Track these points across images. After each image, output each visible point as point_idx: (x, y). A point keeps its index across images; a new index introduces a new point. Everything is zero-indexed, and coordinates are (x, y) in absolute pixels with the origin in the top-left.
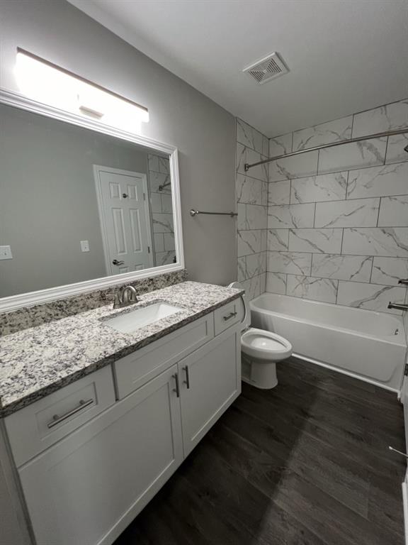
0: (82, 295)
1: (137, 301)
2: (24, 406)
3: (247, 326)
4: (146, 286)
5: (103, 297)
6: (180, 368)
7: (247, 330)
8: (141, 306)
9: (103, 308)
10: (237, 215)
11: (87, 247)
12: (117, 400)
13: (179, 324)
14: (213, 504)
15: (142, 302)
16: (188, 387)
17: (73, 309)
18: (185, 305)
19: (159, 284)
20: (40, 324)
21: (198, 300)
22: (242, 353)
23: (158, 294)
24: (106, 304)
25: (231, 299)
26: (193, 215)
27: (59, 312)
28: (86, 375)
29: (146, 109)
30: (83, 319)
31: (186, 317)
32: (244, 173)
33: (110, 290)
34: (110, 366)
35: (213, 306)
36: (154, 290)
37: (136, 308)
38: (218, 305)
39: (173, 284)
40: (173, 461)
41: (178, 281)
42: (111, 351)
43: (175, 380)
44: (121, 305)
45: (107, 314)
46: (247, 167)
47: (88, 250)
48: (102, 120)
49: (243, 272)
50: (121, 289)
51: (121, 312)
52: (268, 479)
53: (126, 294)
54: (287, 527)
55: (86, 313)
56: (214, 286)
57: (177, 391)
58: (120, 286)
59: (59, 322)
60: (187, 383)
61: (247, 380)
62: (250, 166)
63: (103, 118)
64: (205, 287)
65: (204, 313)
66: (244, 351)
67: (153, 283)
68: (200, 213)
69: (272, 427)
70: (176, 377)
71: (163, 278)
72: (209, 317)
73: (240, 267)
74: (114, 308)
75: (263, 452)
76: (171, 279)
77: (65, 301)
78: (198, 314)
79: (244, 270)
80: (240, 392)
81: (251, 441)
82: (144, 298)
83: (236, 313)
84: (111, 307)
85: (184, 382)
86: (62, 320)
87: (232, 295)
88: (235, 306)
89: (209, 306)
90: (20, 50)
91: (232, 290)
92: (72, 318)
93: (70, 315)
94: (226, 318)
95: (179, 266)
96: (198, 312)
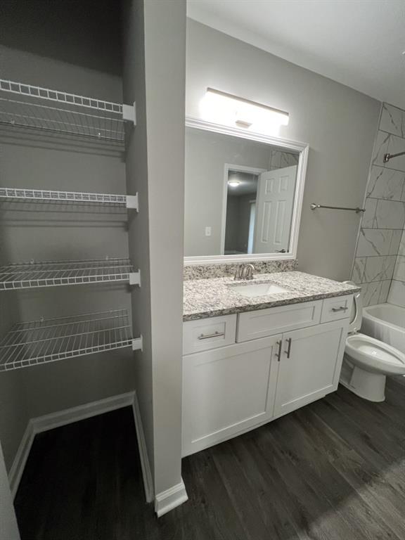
0: (214, 265)
1: (252, 279)
2: (192, 320)
3: (355, 330)
4: (260, 268)
5: (227, 270)
6: (284, 339)
7: (355, 334)
8: (255, 282)
9: (226, 278)
10: (363, 211)
11: (210, 231)
12: (236, 342)
13: (290, 300)
14: (294, 464)
15: (257, 280)
16: (288, 357)
17: (207, 274)
18: (295, 289)
19: (271, 268)
20: (187, 280)
21: (308, 287)
22: (345, 354)
23: (270, 277)
24: (228, 276)
25: (344, 293)
26: (313, 209)
27: (199, 275)
28: (223, 315)
29: (287, 114)
30: (213, 282)
31: (297, 297)
32: (382, 164)
33: (233, 266)
34: (235, 315)
35: (323, 295)
36: (266, 273)
37: (251, 283)
38: (329, 294)
39: (283, 271)
40: (264, 413)
41: (287, 269)
42: (240, 305)
43: (279, 346)
44: (240, 278)
45: (230, 283)
46: (387, 158)
47: (209, 235)
48: (250, 129)
49: (360, 274)
50: (241, 266)
51: (240, 284)
52: (356, 475)
53: (245, 270)
54: (370, 520)
55: (215, 279)
56: (325, 279)
57: (279, 356)
58: (240, 264)
59: (198, 281)
60: (288, 353)
61: (345, 384)
62: (392, 156)
63: (250, 127)
64: (315, 278)
65: (315, 298)
66: (347, 352)
67: (266, 267)
68: (321, 207)
69: (370, 436)
70: (280, 344)
71: (275, 264)
72: (318, 303)
73: (357, 269)
74: (235, 279)
75: (353, 450)
76: (281, 266)
77: (203, 268)
78: (309, 297)
79: (362, 273)
80: (336, 389)
81: (341, 436)
82: (258, 277)
83: (347, 308)
84: (232, 278)
85: (285, 352)
86: (200, 280)
87: (345, 289)
88: (346, 301)
89: (320, 293)
90: (209, 89)
91: (346, 286)
92: (206, 280)
93: (204, 278)
94: (334, 310)
95: (291, 255)
96: (308, 295)
